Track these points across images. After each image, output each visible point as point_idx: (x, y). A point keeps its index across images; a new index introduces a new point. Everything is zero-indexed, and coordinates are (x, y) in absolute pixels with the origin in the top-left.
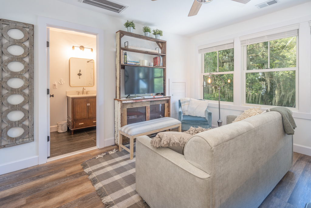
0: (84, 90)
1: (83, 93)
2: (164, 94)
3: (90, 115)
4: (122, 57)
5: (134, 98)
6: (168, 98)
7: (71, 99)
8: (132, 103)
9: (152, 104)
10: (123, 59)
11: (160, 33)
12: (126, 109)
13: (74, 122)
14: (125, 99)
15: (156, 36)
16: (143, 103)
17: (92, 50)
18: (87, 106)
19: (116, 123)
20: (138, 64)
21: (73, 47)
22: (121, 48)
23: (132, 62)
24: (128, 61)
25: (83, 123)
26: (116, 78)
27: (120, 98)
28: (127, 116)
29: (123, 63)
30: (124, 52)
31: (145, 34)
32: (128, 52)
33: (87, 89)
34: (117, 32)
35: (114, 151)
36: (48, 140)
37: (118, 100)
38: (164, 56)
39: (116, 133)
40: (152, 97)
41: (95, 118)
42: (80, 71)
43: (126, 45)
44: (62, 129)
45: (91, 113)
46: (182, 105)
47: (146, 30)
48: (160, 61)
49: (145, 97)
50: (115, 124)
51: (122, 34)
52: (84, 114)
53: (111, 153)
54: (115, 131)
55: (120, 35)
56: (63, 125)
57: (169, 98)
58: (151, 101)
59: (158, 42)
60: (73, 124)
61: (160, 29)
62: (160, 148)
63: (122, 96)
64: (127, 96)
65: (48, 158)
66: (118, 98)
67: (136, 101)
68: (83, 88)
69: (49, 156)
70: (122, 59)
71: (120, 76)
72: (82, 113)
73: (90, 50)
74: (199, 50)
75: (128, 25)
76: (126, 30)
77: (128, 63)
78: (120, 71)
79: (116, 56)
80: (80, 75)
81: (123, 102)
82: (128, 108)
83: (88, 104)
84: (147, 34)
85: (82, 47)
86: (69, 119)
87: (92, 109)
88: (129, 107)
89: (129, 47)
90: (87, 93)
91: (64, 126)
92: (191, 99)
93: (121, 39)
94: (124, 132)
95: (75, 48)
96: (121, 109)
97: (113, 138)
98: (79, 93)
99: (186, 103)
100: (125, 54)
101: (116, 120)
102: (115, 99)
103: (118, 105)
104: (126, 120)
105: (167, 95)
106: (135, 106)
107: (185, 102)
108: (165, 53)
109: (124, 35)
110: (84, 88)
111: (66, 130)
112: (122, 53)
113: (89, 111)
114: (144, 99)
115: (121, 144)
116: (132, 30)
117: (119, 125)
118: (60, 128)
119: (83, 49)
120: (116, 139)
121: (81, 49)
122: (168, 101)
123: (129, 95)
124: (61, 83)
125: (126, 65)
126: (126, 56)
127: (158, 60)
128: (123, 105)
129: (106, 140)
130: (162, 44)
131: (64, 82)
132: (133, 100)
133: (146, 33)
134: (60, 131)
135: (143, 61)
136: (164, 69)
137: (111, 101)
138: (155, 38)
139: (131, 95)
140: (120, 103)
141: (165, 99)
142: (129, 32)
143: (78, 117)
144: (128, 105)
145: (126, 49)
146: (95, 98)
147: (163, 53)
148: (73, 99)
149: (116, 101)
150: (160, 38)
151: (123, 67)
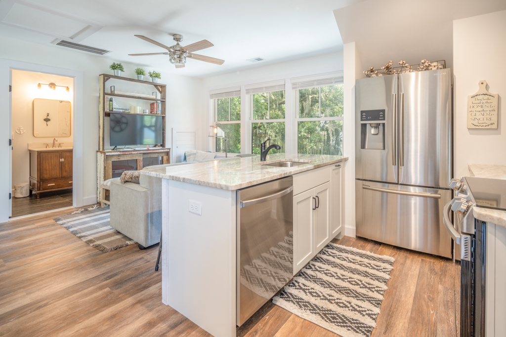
0: (56, 142)
1: (54, 145)
2: (163, 145)
3: (65, 174)
4: (107, 103)
5: (121, 150)
6: (166, 150)
7: (37, 153)
8: (119, 155)
9: (146, 156)
10: (108, 106)
11: (157, 76)
12: (111, 162)
13: (41, 183)
14: (110, 150)
15: (153, 79)
16: (134, 155)
17: (68, 88)
18: (60, 162)
19: (99, 178)
20: (127, 111)
21: (39, 85)
22: (105, 94)
23: (119, 109)
24: (115, 108)
25: (54, 184)
26: (99, 127)
27: (103, 149)
28: (113, 169)
29: (108, 111)
30: (109, 97)
31: (138, 77)
32: (114, 98)
33: (60, 140)
34: (100, 75)
35: (95, 208)
36: (10, 198)
37: (101, 152)
38: (163, 102)
39: (98, 189)
40: (146, 149)
41: (70, 177)
42: (48, 115)
43: (113, 90)
44: (21, 193)
45: (66, 171)
46: (187, 158)
47: (140, 72)
48: (158, 107)
49: (137, 149)
50: (97, 179)
51: (106, 77)
52: (56, 173)
53: (91, 209)
54: (97, 188)
55: (104, 79)
56: (23, 187)
57: (168, 150)
58: (143, 154)
59: (156, 86)
60: (39, 185)
61: (157, 71)
62: (126, 182)
63: (106, 147)
64: (113, 147)
65: (10, 217)
66: (101, 150)
67: (124, 153)
68: (53, 138)
69: (11, 216)
70: (106, 106)
71: (104, 125)
72: (52, 170)
73: (65, 89)
74: (211, 95)
75: (114, 67)
76: (111, 72)
77: (114, 110)
78: (104, 119)
79: (99, 102)
80: (47, 120)
81: (107, 154)
82: (113, 160)
83: (61, 160)
84: (141, 77)
85: (52, 85)
86: (32, 180)
87: (67, 166)
88: (115, 159)
89: (116, 92)
90: (60, 145)
91: (25, 188)
92: (198, 151)
93: (106, 83)
94: (107, 185)
95: (42, 85)
96: (104, 161)
97: (95, 196)
98: (47, 145)
99: (192, 156)
100: (111, 100)
101: (98, 175)
102: (97, 151)
103: (101, 157)
104: (111, 174)
105: (167, 147)
106: (122, 159)
107: (190, 155)
108: (165, 99)
109: (110, 78)
110: (55, 139)
111: (28, 195)
112: (106, 100)
113: (63, 168)
114: (135, 151)
115: (103, 199)
116: (120, 73)
117: (102, 179)
118: (18, 191)
119: (54, 88)
120: (98, 196)
121: (51, 87)
122: (168, 154)
123: (116, 146)
124: (20, 132)
125: (112, 112)
126: (111, 103)
127: (155, 107)
128: (107, 158)
129: (85, 198)
130: (162, 88)
131: (25, 131)
132: (120, 151)
133: (139, 75)
134: (19, 195)
135: (135, 108)
136: (163, 117)
137: (93, 154)
138: (151, 81)
139: (118, 147)
140: (103, 155)
141: (162, 151)
142: (116, 75)
143: (46, 176)
144: (114, 158)
145: (112, 94)
146: (71, 151)
147: (163, 99)
148: (40, 153)
149: (99, 154)
150: (158, 81)
151: (107, 115)
